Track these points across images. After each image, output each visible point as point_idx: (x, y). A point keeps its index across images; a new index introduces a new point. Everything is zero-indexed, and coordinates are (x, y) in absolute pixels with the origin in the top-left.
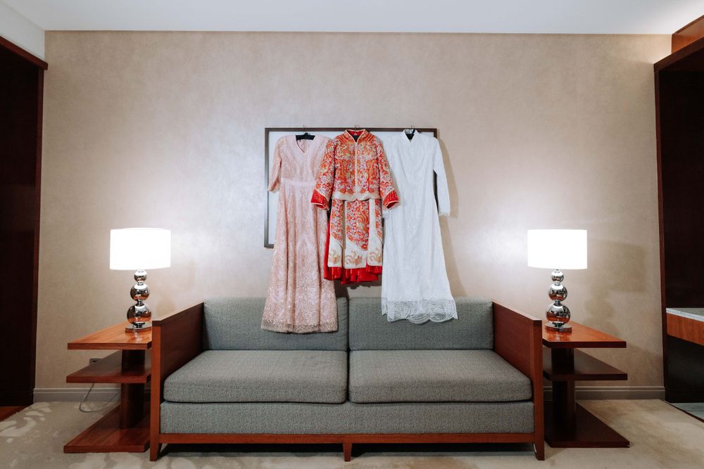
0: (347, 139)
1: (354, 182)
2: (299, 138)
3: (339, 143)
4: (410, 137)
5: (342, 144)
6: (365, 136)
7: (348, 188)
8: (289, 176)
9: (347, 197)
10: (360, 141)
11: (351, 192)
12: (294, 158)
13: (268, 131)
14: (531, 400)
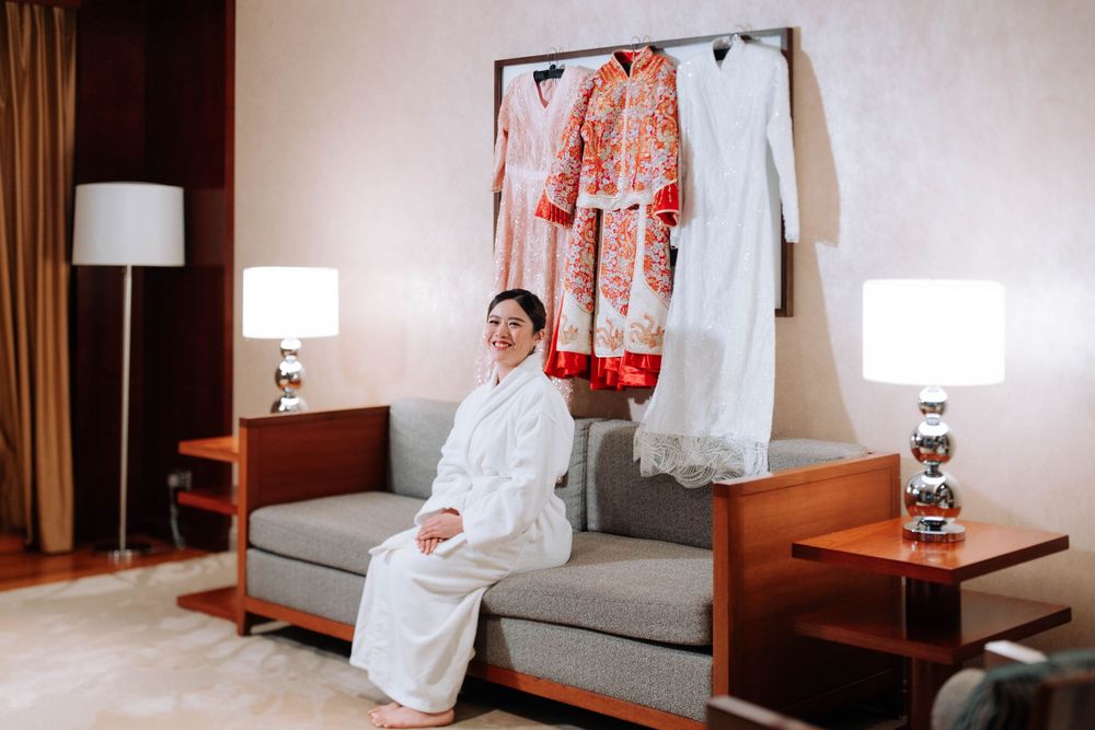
0: (616, 70)
1: (616, 167)
2: (539, 77)
3: (599, 83)
4: (720, 54)
5: (604, 83)
6: (644, 61)
7: (606, 182)
8: (520, 160)
9: (600, 201)
10: (636, 72)
11: (611, 189)
12: (528, 120)
13: (500, 66)
14: (704, 649)
